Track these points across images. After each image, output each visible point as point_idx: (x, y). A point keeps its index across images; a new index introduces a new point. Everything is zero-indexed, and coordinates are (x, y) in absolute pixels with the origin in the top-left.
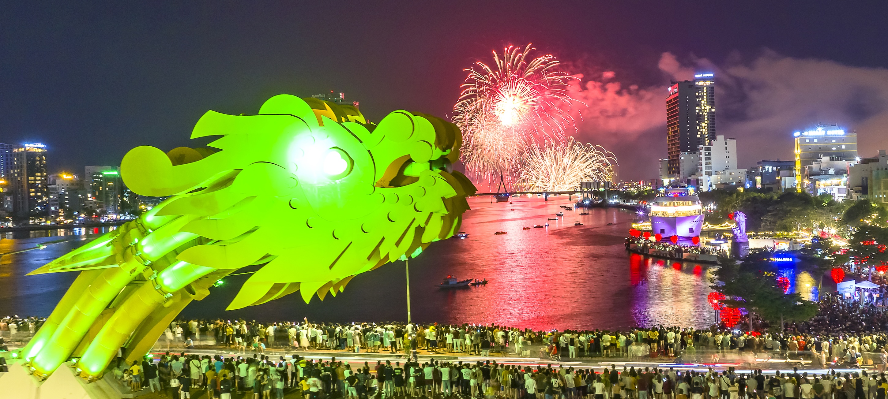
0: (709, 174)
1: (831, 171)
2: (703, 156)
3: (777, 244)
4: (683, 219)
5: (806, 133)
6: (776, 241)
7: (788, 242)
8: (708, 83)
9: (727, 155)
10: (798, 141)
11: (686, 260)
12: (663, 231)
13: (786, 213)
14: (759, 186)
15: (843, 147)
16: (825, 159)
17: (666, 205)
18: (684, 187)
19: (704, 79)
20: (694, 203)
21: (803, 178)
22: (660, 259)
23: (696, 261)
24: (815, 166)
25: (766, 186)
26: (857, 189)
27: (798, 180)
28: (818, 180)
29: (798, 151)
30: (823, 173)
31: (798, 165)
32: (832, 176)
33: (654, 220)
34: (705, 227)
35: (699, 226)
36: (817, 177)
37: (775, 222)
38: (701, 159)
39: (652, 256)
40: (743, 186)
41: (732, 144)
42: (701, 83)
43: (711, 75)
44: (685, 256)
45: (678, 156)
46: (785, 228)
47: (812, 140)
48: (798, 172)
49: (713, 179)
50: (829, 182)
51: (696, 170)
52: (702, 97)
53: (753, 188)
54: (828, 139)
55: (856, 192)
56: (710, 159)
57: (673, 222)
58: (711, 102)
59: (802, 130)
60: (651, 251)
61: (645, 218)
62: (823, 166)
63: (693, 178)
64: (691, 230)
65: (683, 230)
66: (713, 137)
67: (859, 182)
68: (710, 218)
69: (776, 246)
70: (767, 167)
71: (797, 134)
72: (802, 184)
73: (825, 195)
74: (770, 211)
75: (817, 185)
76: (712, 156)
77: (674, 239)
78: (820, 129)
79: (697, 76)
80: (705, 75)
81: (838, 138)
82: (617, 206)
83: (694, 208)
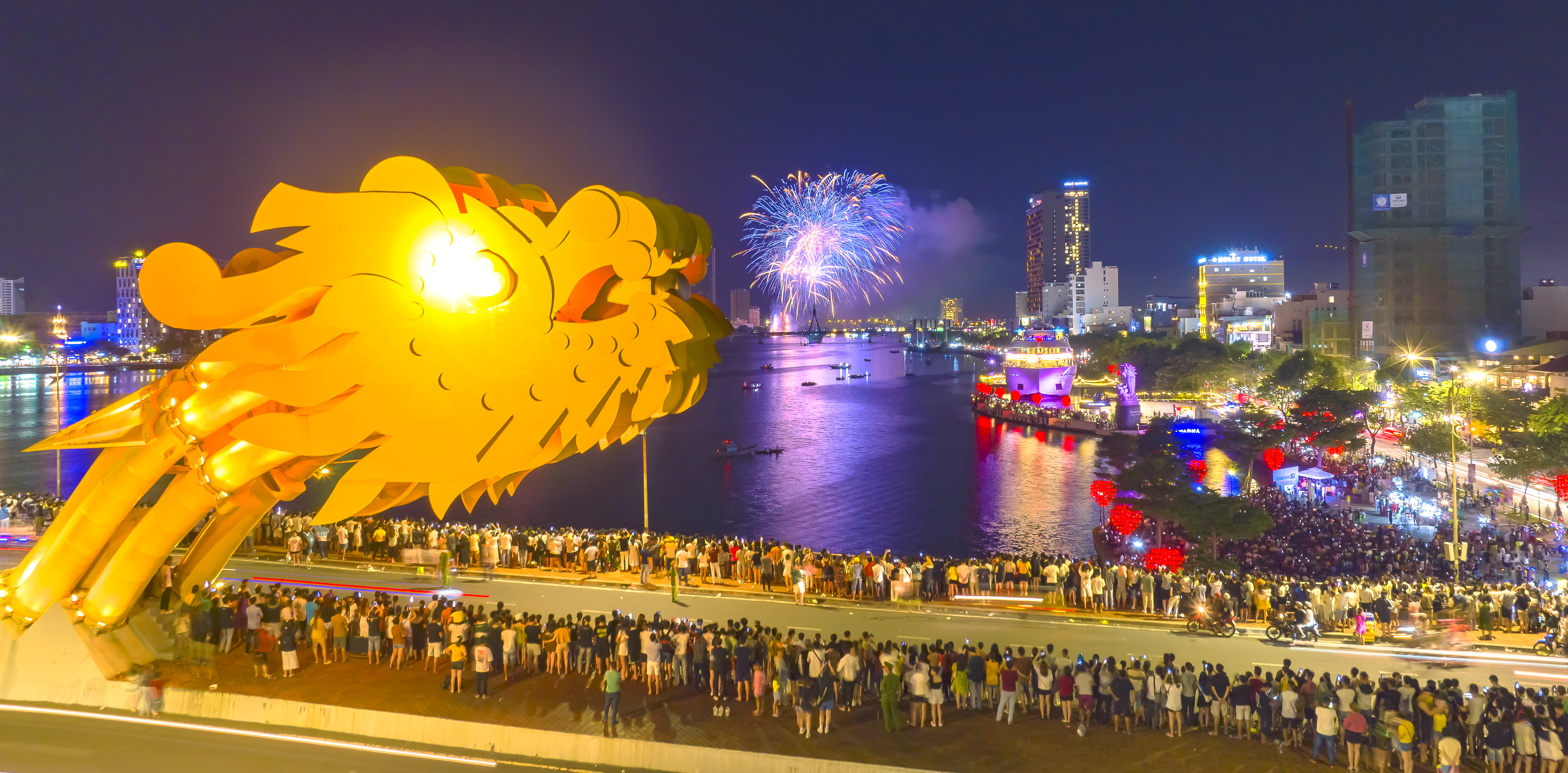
0: (1082, 312)
1: (1249, 311)
2: (1073, 289)
3: (1179, 409)
4: (1047, 372)
5: (1214, 260)
6: (1177, 405)
7: (1194, 408)
8: (1081, 193)
9: (1106, 287)
10: (1203, 270)
11: (1053, 428)
12: (1021, 387)
13: (1191, 368)
14: (1148, 329)
15: (1265, 279)
16: (1240, 295)
17: (1025, 352)
18: (1049, 328)
19: (1076, 189)
20: (1063, 351)
21: (1209, 319)
22: (1018, 425)
23: (1066, 430)
24: (1226, 304)
25: (1158, 330)
26: (1286, 335)
27: (1202, 322)
28: (1230, 322)
29: (1203, 283)
30: (1237, 314)
31: (1203, 302)
32: (1249, 318)
33: (1009, 372)
34: (1077, 382)
35: (1069, 381)
36: (1228, 319)
37: (1174, 380)
38: (1071, 292)
39: (1006, 421)
40: (1126, 328)
41: (1113, 273)
42: (1072, 194)
43: (1086, 183)
44: (1052, 421)
45: (1041, 288)
46: (1190, 387)
47: (1222, 267)
48: (1203, 312)
49: (1086, 318)
50: (1245, 325)
51: (1064, 305)
52: (1073, 212)
53: (1141, 331)
54: (1243, 267)
55: (1285, 340)
56: (1082, 292)
57: (1036, 375)
58: (1083, 219)
59: (1209, 254)
60: (1005, 415)
61: (997, 369)
62: (1238, 304)
63: (1060, 316)
64: (1059, 386)
65: (1048, 386)
66: (1086, 263)
67: (1290, 327)
68: (1084, 371)
69: (1178, 412)
70: (1159, 304)
71: (1202, 260)
72: (1208, 328)
73: (1242, 343)
74: (1168, 364)
75: (1229, 330)
76: (1085, 289)
77: (1036, 398)
78: (1233, 254)
79: (1067, 184)
80: (1077, 184)
81: (1258, 267)
82: (960, 351)
83: (1063, 357)
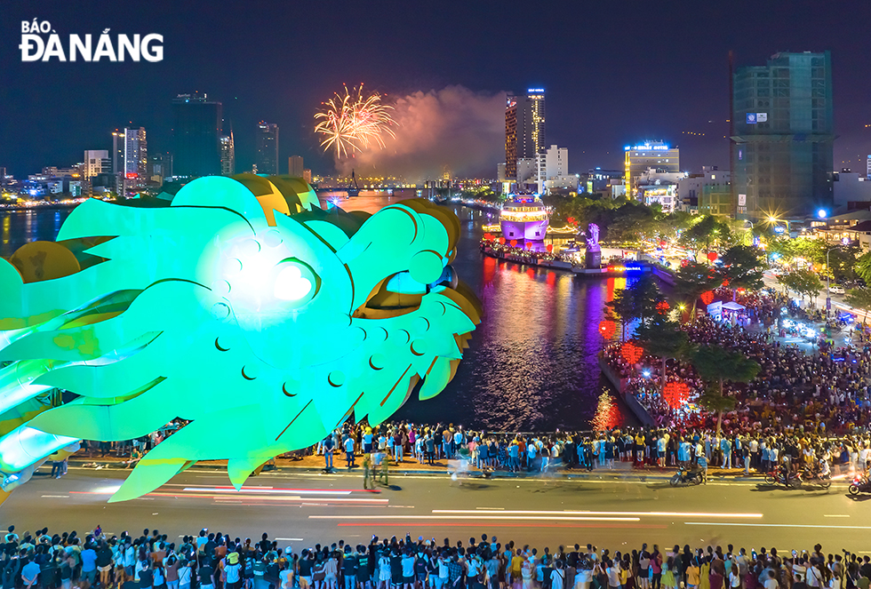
0: (544, 179)
1: (658, 182)
2: (539, 163)
3: (626, 253)
4: (530, 224)
5: (635, 148)
6: (625, 251)
7: (636, 253)
8: (539, 97)
9: (560, 162)
10: (628, 154)
11: (540, 266)
12: (512, 234)
13: (632, 225)
14: (590, 191)
15: (667, 161)
16: (652, 171)
17: (515, 211)
18: (530, 193)
19: (536, 94)
20: (540, 209)
21: (632, 187)
23: (550, 268)
24: (643, 177)
25: (597, 192)
26: (686, 200)
27: (627, 188)
28: (646, 190)
29: (628, 163)
30: (650, 184)
31: (628, 175)
32: (658, 187)
33: (504, 223)
34: (549, 230)
35: (544, 230)
36: (645, 187)
37: (621, 233)
38: (537, 165)
39: (507, 260)
40: (575, 191)
41: (564, 152)
42: (533, 97)
43: (542, 90)
44: (540, 261)
45: (515, 161)
46: (631, 238)
47: (640, 154)
48: (628, 182)
49: (547, 183)
50: (656, 192)
51: (532, 173)
52: (534, 109)
53: (585, 194)
54: (654, 153)
55: (685, 203)
56: (544, 165)
57: (522, 227)
58: (541, 114)
59: (632, 145)
60: (506, 256)
62: (651, 177)
63: (529, 182)
64: (537, 234)
65: (530, 234)
66: (545, 144)
67: (686, 193)
68: (554, 222)
69: (625, 256)
70: (597, 176)
71: (627, 148)
72: (631, 193)
73: (656, 204)
74: (616, 222)
75: (645, 195)
76: (547, 163)
77: (522, 242)
78: (647, 144)
79: (530, 90)
80: (537, 90)
81: (663, 153)
82: (460, 204)
83: (540, 213)
